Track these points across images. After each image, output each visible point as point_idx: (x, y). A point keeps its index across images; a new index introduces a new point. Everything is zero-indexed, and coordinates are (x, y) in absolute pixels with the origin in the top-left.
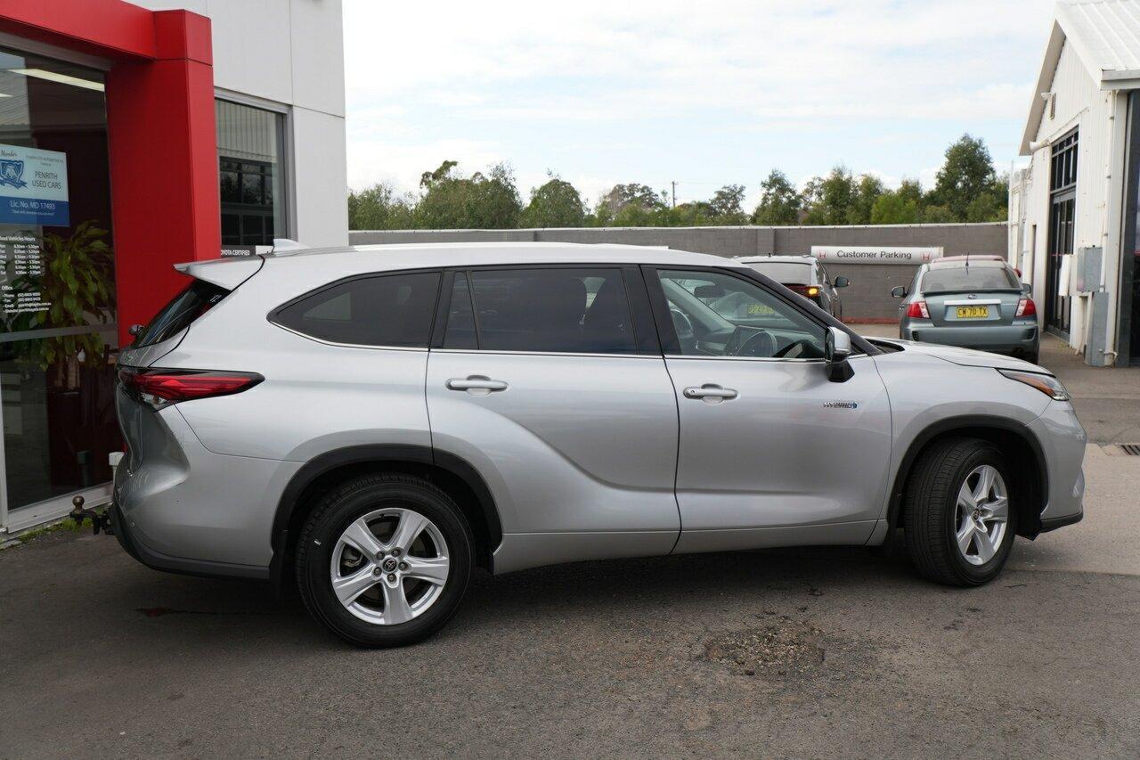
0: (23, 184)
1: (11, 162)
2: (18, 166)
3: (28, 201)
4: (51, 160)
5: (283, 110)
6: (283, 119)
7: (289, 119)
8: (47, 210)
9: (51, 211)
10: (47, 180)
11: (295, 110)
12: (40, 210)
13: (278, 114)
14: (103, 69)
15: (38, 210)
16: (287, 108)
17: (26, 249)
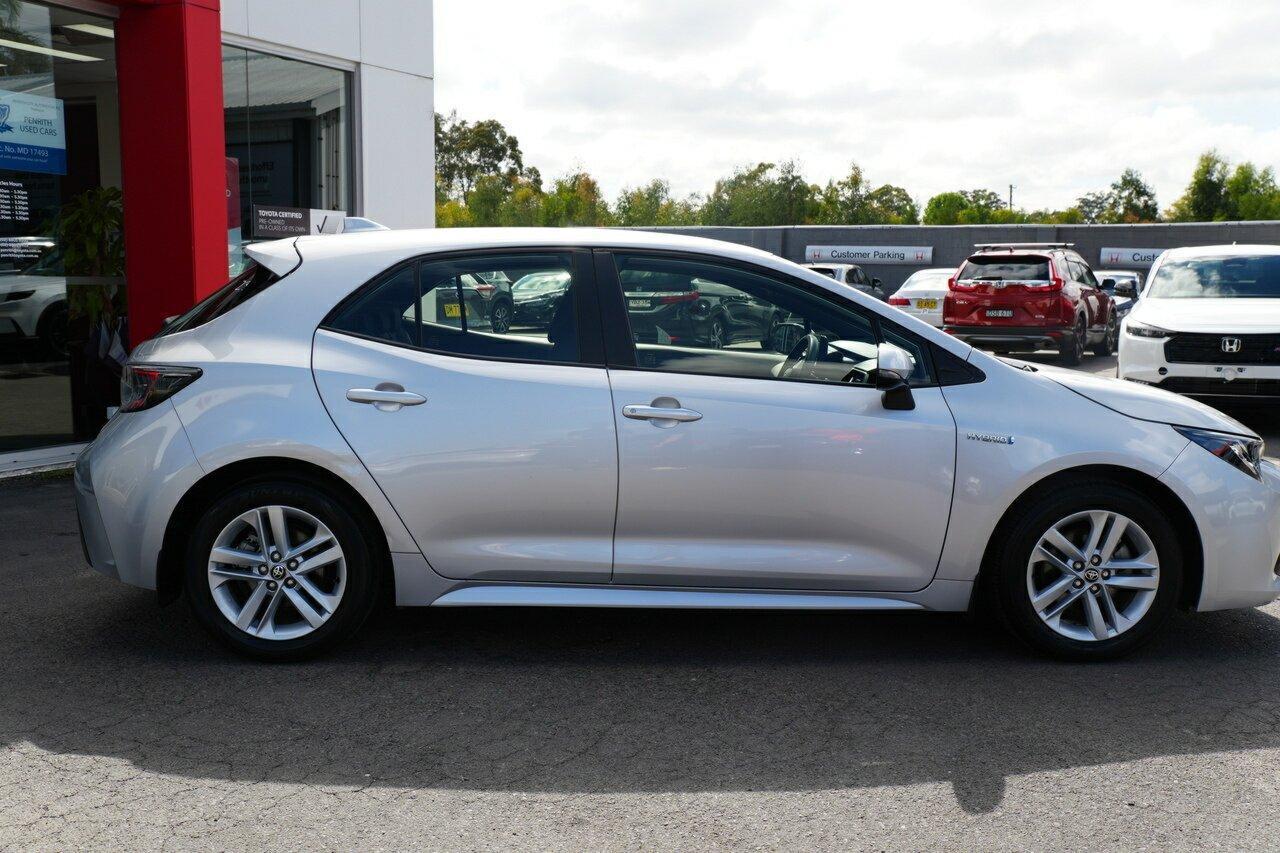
0: (9, 128)
2: (3, 110)
3: (14, 146)
4: (44, 106)
5: (350, 68)
6: (351, 78)
7: (356, 78)
8: (38, 156)
9: (44, 158)
10: (39, 126)
11: (365, 71)
12: (29, 155)
13: (346, 72)
14: (113, 16)
15: (26, 156)
16: (354, 65)
17: (11, 194)
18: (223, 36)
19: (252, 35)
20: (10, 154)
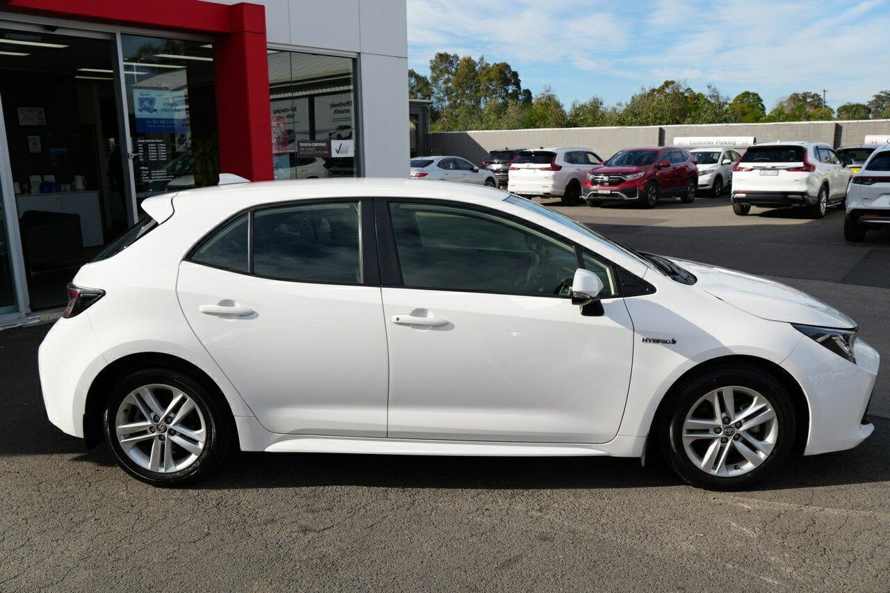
0: (155, 110)
1: (146, 99)
2: (152, 101)
3: (158, 120)
4: (175, 96)
5: (355, 56)
6: (355, 61)
7: (358, 61)
8: (171, 124)
9: (174, 125)
10: (171, 107)
11: (361, 54)
13: (351, 58)
15: (165, 125)
16: (356, 54)
17: (157, 146)
18: (268, 45)
19: (292, 44)
20: (156, 124)
